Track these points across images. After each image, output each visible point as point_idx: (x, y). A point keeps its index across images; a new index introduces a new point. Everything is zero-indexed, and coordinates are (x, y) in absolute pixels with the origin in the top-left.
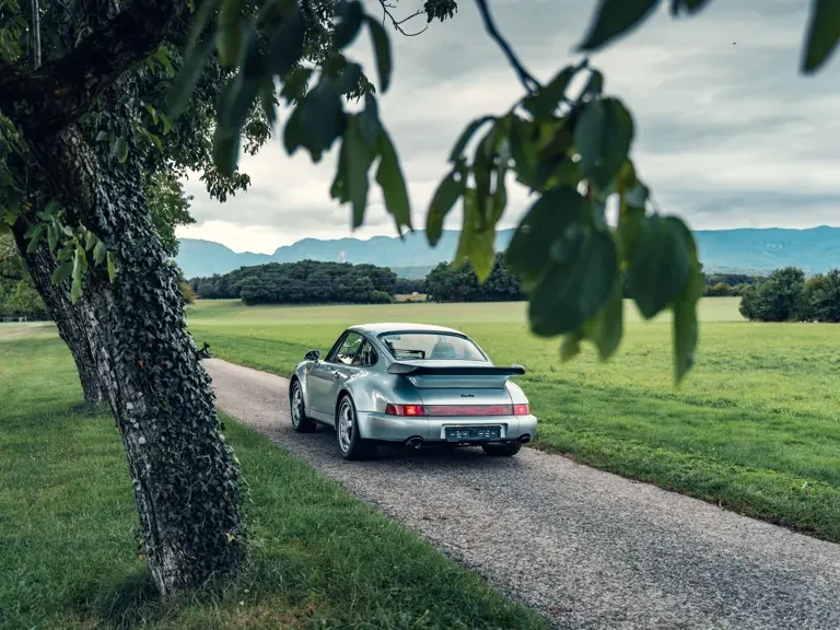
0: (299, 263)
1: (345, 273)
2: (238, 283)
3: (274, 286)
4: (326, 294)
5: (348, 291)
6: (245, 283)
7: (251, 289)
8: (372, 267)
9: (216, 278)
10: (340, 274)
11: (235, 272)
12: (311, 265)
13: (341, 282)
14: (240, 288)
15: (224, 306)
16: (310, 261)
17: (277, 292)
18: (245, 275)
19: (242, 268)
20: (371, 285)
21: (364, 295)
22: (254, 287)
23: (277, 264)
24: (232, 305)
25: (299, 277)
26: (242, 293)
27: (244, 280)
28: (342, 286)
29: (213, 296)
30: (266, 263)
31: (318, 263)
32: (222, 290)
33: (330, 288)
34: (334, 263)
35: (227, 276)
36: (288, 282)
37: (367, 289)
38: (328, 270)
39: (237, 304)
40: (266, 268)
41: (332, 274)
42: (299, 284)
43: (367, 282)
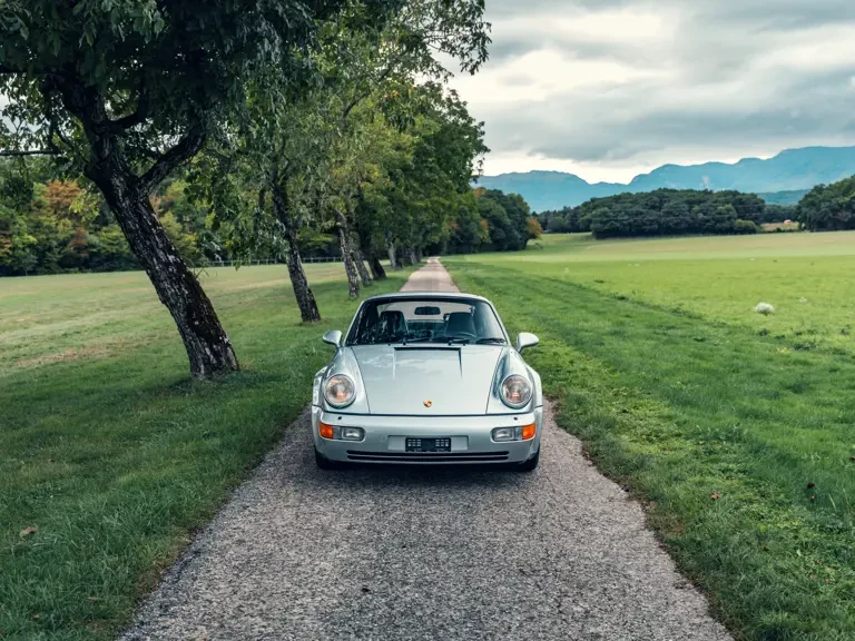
0: (653, 192)
1: (704, 201)
2: (588, 216)
3: (626, 217)
4: (683, 226)
5: (708, 221)
6: (595, 216)
7: (601, 222)
8: (735, 193)
9: (565, 212)
10: (699, 202)
11: (585, 204)
12: (666, 194)
13: (701, 211)
14: (590, 221)
15: (575, 239)
16: (665, 190)
17: (630, 224)
18: (595, 208)
19: (593, 200)
20: (734, 213)
21: (726, 225)
22: (605, 219)
23: (629, 194)
24: (582, 239)
25: (653, 207)
26: (592, 226)
27: (594, 212)
28: (701, 216)
29: (563, 230)
30: (618, 194)
31: (675, 191)
32: (572, 224)
33: (688, 218)
34: (692, 191)
35: (577, 208)
36: (641, 213)
37: (729, 219)
38: (686, 198)
39: (587, 238)
40: (617, 199)
41: (691, 203)
42: (653, 215)
43: (728, 210)
